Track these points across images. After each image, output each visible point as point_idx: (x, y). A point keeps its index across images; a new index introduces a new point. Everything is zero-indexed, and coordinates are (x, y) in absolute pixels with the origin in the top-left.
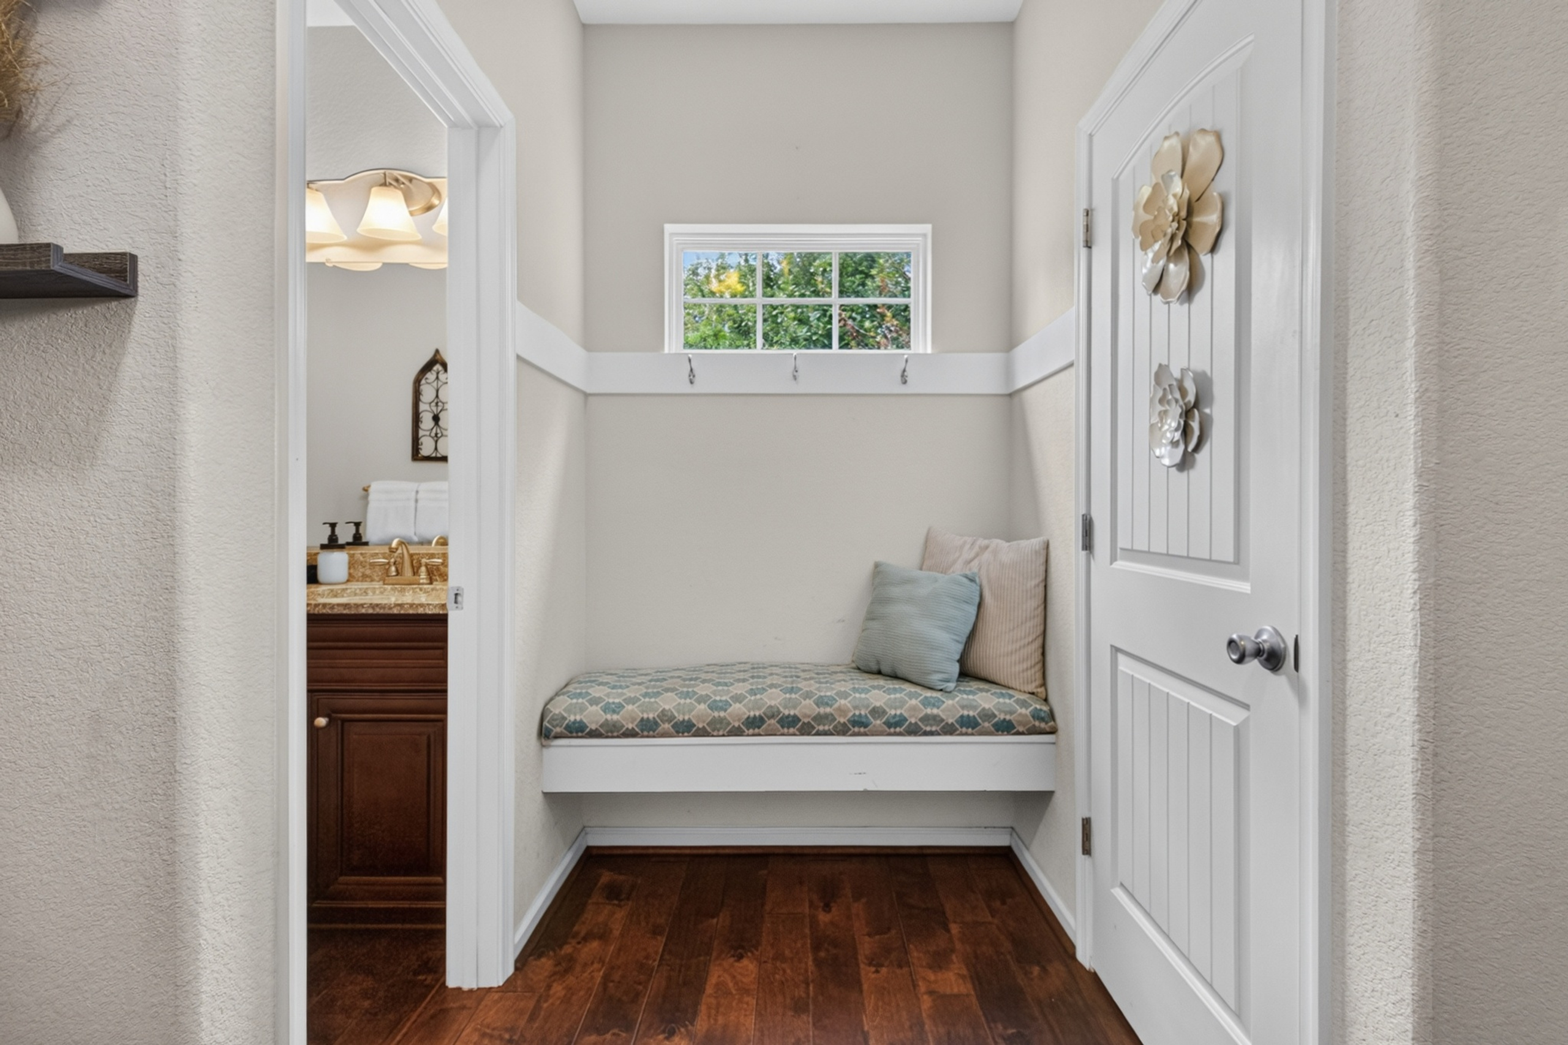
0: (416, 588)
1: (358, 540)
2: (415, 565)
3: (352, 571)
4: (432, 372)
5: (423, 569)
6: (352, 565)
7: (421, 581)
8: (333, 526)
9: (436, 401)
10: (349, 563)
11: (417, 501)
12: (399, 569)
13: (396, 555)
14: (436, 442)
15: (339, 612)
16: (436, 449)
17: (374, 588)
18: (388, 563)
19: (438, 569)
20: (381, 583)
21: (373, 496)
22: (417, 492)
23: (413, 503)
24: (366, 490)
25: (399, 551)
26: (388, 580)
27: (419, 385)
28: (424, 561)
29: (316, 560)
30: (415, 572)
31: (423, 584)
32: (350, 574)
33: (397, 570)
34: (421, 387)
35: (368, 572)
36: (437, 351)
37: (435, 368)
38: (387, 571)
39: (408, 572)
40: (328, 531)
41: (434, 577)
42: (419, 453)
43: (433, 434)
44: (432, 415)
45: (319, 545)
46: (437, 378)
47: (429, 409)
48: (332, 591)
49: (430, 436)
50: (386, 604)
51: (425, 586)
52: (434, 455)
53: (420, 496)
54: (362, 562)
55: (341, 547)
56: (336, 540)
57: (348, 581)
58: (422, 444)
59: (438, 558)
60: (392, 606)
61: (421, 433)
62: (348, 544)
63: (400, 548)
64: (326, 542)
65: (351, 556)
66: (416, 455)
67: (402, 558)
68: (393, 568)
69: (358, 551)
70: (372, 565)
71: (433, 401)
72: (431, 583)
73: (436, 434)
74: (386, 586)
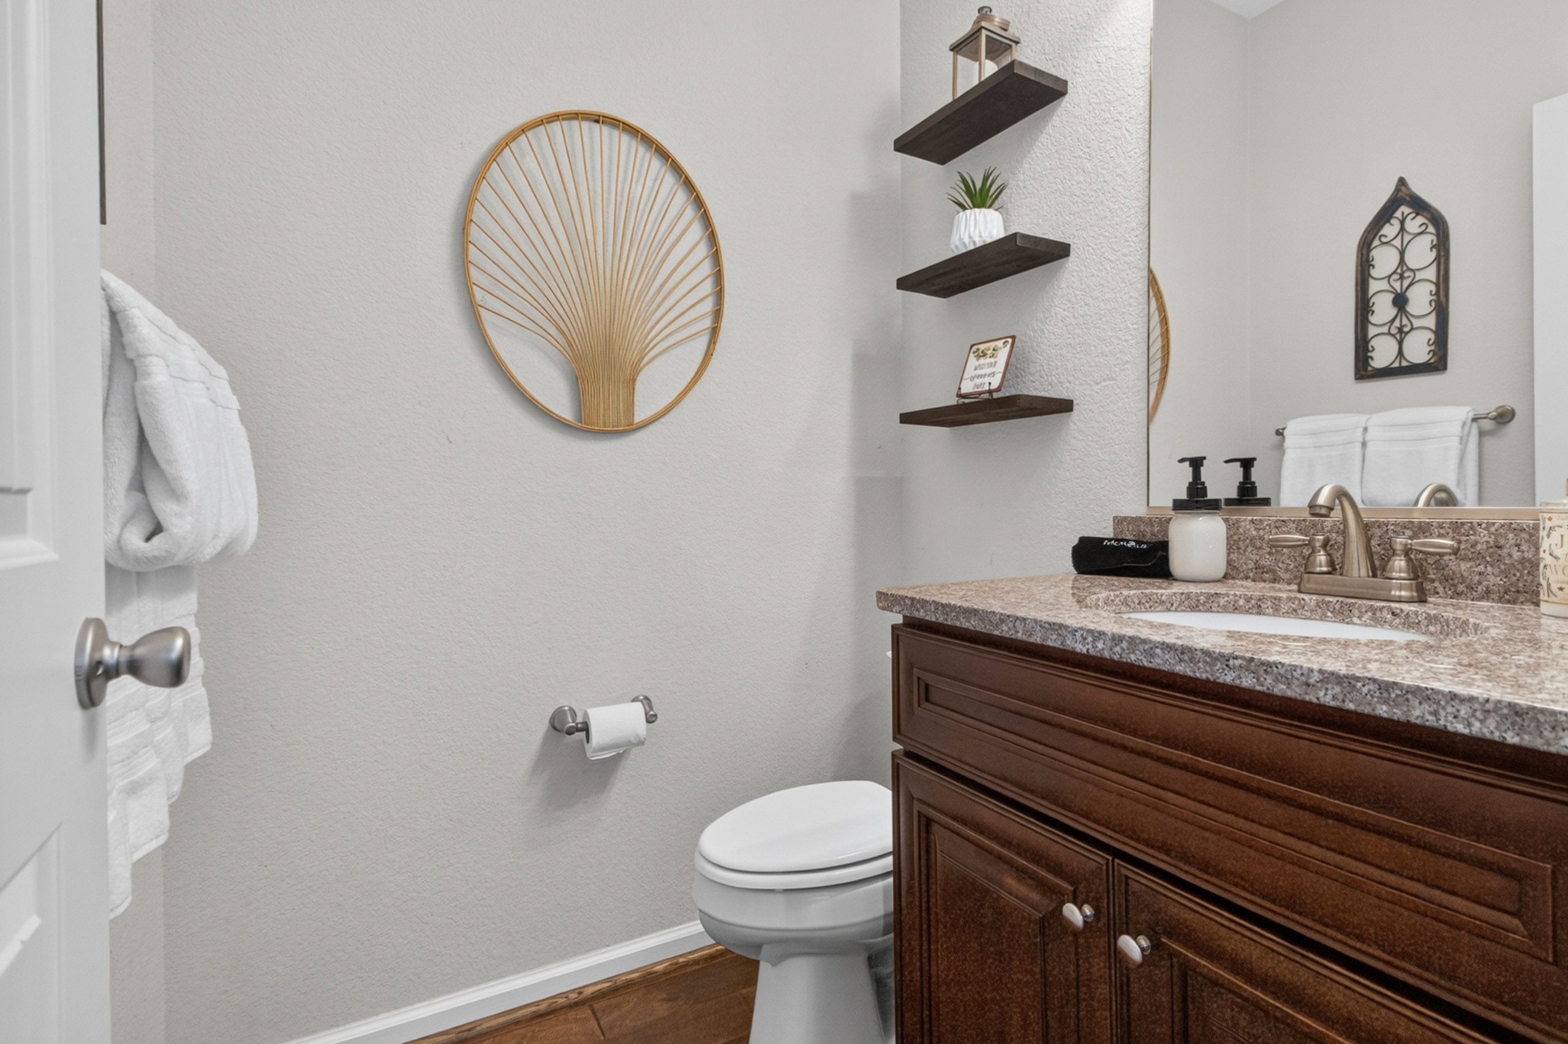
0: (1381, 609)
1: (1247, 495)
2: (1376, 549)
3: (1233, 556)
4: (1393, 221)
5: (1399, 563)
6: (1233, 544)
7: (1395, 593)
8: (1196, 463)
9: (1399, 271)
10: (1229, 538)
11: (1364, 444)
12: (1337, 556)
13: (1328, 522)
14: (1400, 343)
15: (1166, 668)
16: (1400, 353)
17: (1280, 599)
18: (1310, 544)
19: (1440, 567)
20: (1294, 587)
21: (1290, 440)
22: (1366, 429)
23: (1358, 447)
24: (1280, 433)
25: (1336, 514)
26: (1311, 582)
27: (1369, 250)
28: (1400, 542)
29: (1166, 531)
30: (1378, 568)
31: (1400, 600)
32: (1229, 563)
33: (1331, 563)
34: (1373, 253)
35: (1267, 561)
36: (1402, 182)
37: (1398, 214)
38: (1308, 560)
39: (1358, 567)
40: (1186, 473)
41: (1428, 586)
42: (1368, 364)
43: (1394, 331)
44: (1392, 296)
45: (1171, 504)
46: (1402, 229)
47: (1388, 287)
48: (1188, 596)
49: (1389, 334)
50: (1294, 668)
51: (1406, 607)
52: (1396, 365)
53: (1370, 435)
54: (1252, 539)
55: (1213, 506)
56: (1203, 491)
57: (1225, 577)
58: (1374, 349)
59: (1440, 536)
60: (1316, 677)
61: (1372, 331)
62: (1229, 502)
63: (1338, 508)
64: (1183, 496)
65: (1232, 528)
66: (1364, 370)
67: (1344, 532)
68: (1322, 558)
69: (1247, 517)
70: (1275, 546)
71: (1395, 272)
72: (1422, 600)
73: (1400, 330)
74: (1307, 597)
